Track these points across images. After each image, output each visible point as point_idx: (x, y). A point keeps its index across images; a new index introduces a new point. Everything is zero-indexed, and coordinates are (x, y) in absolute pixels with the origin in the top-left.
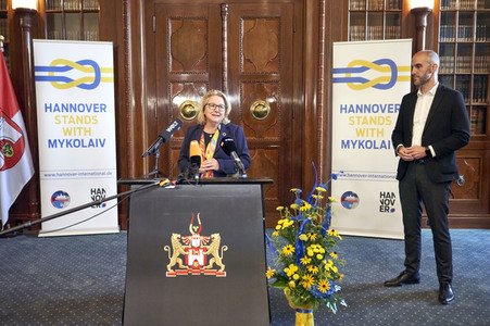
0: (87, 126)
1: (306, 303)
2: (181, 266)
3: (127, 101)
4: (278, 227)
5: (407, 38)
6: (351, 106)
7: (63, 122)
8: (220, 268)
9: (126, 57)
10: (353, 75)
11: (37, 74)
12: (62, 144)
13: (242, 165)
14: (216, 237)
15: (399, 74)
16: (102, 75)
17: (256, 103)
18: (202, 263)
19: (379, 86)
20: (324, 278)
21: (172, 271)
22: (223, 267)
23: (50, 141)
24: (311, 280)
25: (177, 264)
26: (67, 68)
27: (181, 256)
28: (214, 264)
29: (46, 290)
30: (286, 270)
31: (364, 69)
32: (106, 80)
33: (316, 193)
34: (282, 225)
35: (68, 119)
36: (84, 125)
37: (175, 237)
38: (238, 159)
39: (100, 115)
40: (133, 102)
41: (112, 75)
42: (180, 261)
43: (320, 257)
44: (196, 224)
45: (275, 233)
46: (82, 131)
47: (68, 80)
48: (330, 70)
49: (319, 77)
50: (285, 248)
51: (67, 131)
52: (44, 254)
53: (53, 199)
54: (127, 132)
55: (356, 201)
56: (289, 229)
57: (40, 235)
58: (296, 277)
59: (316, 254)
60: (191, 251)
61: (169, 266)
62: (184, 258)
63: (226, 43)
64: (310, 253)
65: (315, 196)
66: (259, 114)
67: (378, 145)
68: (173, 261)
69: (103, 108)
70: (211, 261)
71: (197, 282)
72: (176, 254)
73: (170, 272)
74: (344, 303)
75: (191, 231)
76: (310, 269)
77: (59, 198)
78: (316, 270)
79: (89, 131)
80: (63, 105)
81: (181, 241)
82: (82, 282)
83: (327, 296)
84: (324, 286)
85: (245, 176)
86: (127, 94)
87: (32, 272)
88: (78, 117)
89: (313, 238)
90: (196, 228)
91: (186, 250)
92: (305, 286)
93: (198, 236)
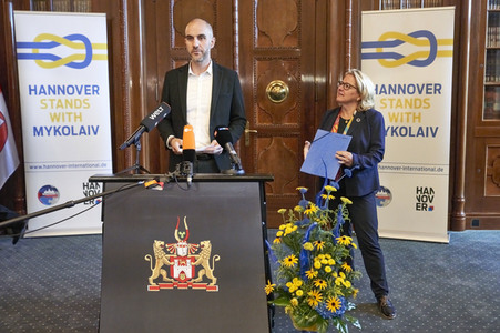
0: (78, 111)
1: (311, 324)
2: (165, 278)
3: (123, 82)
4: (279, 234)
5: (450, 5)
6: (383, 86)
7: (49, 106)
8: (211, 281)
9: (122, 30)
10: (386, 50)
11: (19, 51)
12: (49, 132)
13: (238, 160)
14: (207, 244)
15: (439, 48)
16: (94, 52)
17: (273, 83)
18: (189, 276)
19: (416, 63)
20: (333, 294)
21: (154, 285)
22: (214, 279)
23: (35, 128)
24: (318, 297)
25: (161, 276)
26: (53, 44)
27: (165, 267)
28: (204, 276)
29: (22, 301)
30: (288, 285)
31: (397, 43)
32: (99, 57)
33: (325, 192)
34: (284, 231)
35: (55, 103)
36: (74, 110)
37: (158, 244)
38: (234, 152)
39: (92, 98)
40: (131, 82)
41: (105, 52)
42: (164, 273)
43: (328, 269)
44: (182, 229)
45: (276, 241)
46: (73, 116)
47: (55, 58)
48: (359, 44)
49: (346, 52)
50: (287, 259)
51: (55, 117)
52: (27, 258)
53: (40, 195)
54: (124, 117)
55: (389, 198)
56: (292, 235)
57: (26, 236)
58: (300, 293)
59: (323, 266)
60: (176, 261)
61: (151, 279)
62: (169, 269)
63: (237, 13)
64: (317, 264)
65: (325, 196)
66: (277, 96)
67: (414, 132)
68: (155, 272)
69: (96, 90)
70: (201, 273)
71: (184, 298)
72: (159, 264)
73: (152, 285)
74: (357, 324)
75: (177, 237)
76: (318, 284)
77: (46, 193)
78: (324, 284)
79: (80, 117)
80: (49, 87)
81: (165, 249)
82: (65, 291)
83: (337, 317)
84: (334, 304)
85: (242, 172)
86: (123, 74)
87: (10, 279)
88: (66, 101)
89: (321, 246)
90: (183, 234)
91: (171, 260)
92: (311, 304)
93: (185, 243)
